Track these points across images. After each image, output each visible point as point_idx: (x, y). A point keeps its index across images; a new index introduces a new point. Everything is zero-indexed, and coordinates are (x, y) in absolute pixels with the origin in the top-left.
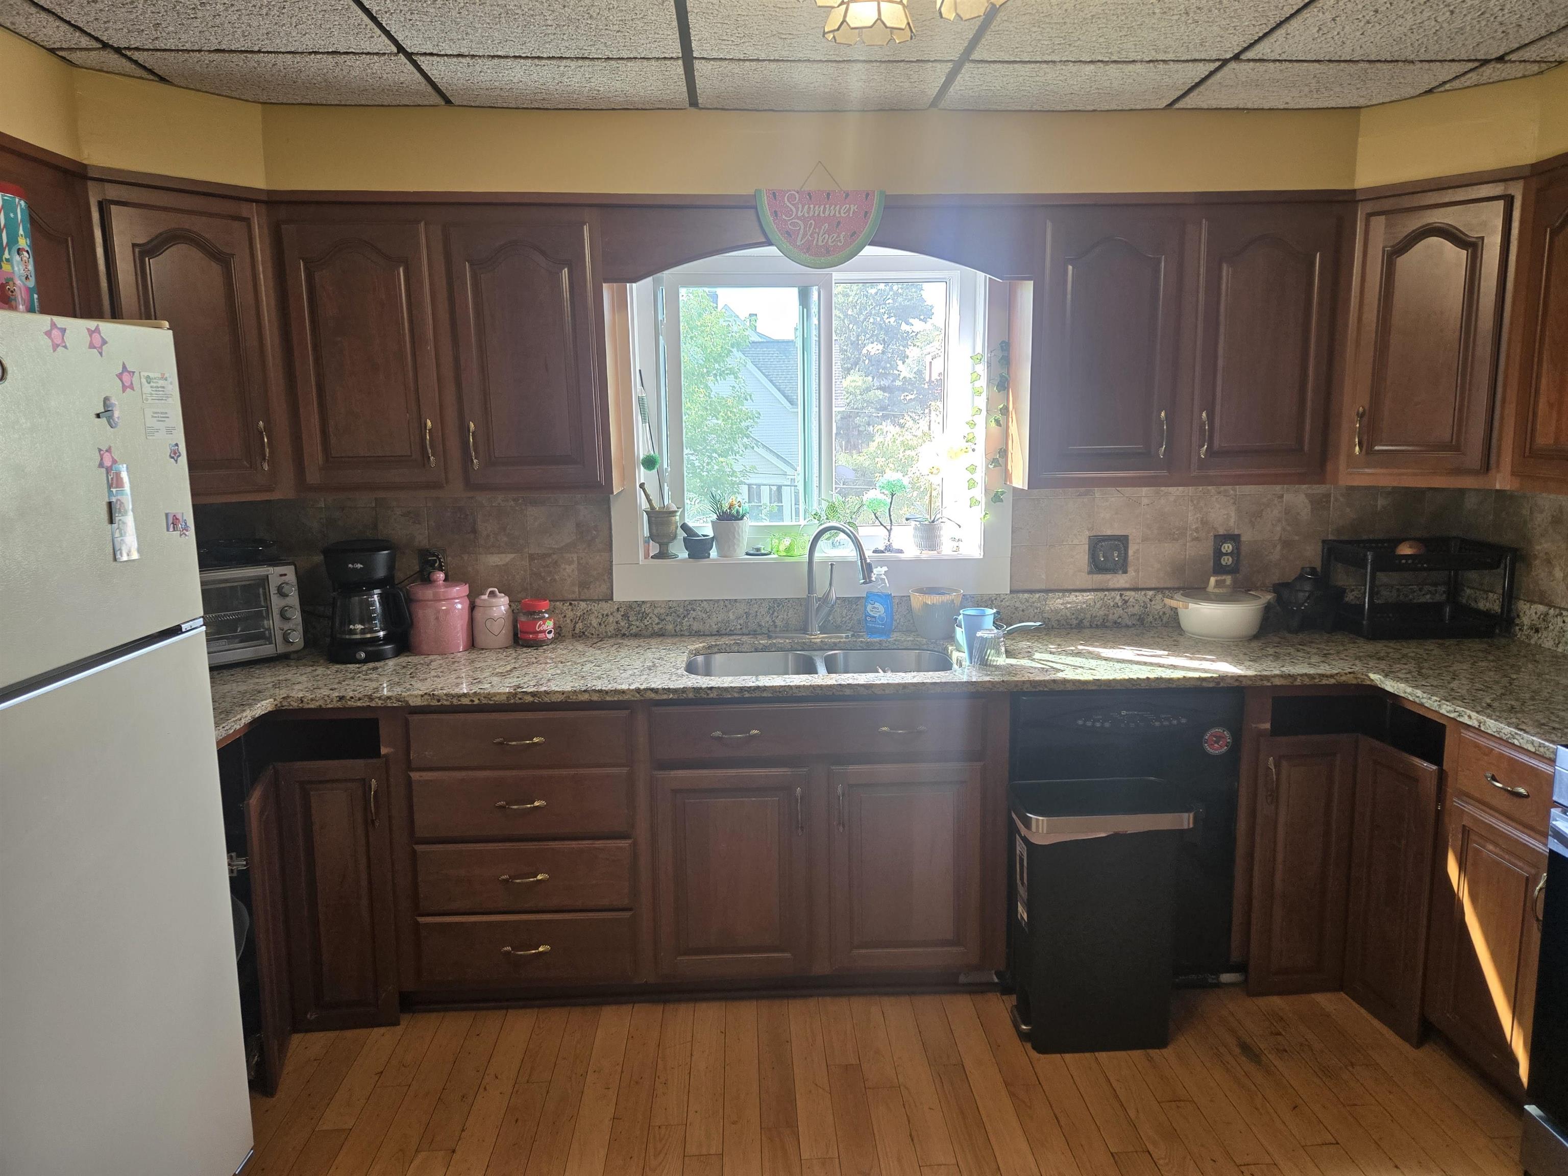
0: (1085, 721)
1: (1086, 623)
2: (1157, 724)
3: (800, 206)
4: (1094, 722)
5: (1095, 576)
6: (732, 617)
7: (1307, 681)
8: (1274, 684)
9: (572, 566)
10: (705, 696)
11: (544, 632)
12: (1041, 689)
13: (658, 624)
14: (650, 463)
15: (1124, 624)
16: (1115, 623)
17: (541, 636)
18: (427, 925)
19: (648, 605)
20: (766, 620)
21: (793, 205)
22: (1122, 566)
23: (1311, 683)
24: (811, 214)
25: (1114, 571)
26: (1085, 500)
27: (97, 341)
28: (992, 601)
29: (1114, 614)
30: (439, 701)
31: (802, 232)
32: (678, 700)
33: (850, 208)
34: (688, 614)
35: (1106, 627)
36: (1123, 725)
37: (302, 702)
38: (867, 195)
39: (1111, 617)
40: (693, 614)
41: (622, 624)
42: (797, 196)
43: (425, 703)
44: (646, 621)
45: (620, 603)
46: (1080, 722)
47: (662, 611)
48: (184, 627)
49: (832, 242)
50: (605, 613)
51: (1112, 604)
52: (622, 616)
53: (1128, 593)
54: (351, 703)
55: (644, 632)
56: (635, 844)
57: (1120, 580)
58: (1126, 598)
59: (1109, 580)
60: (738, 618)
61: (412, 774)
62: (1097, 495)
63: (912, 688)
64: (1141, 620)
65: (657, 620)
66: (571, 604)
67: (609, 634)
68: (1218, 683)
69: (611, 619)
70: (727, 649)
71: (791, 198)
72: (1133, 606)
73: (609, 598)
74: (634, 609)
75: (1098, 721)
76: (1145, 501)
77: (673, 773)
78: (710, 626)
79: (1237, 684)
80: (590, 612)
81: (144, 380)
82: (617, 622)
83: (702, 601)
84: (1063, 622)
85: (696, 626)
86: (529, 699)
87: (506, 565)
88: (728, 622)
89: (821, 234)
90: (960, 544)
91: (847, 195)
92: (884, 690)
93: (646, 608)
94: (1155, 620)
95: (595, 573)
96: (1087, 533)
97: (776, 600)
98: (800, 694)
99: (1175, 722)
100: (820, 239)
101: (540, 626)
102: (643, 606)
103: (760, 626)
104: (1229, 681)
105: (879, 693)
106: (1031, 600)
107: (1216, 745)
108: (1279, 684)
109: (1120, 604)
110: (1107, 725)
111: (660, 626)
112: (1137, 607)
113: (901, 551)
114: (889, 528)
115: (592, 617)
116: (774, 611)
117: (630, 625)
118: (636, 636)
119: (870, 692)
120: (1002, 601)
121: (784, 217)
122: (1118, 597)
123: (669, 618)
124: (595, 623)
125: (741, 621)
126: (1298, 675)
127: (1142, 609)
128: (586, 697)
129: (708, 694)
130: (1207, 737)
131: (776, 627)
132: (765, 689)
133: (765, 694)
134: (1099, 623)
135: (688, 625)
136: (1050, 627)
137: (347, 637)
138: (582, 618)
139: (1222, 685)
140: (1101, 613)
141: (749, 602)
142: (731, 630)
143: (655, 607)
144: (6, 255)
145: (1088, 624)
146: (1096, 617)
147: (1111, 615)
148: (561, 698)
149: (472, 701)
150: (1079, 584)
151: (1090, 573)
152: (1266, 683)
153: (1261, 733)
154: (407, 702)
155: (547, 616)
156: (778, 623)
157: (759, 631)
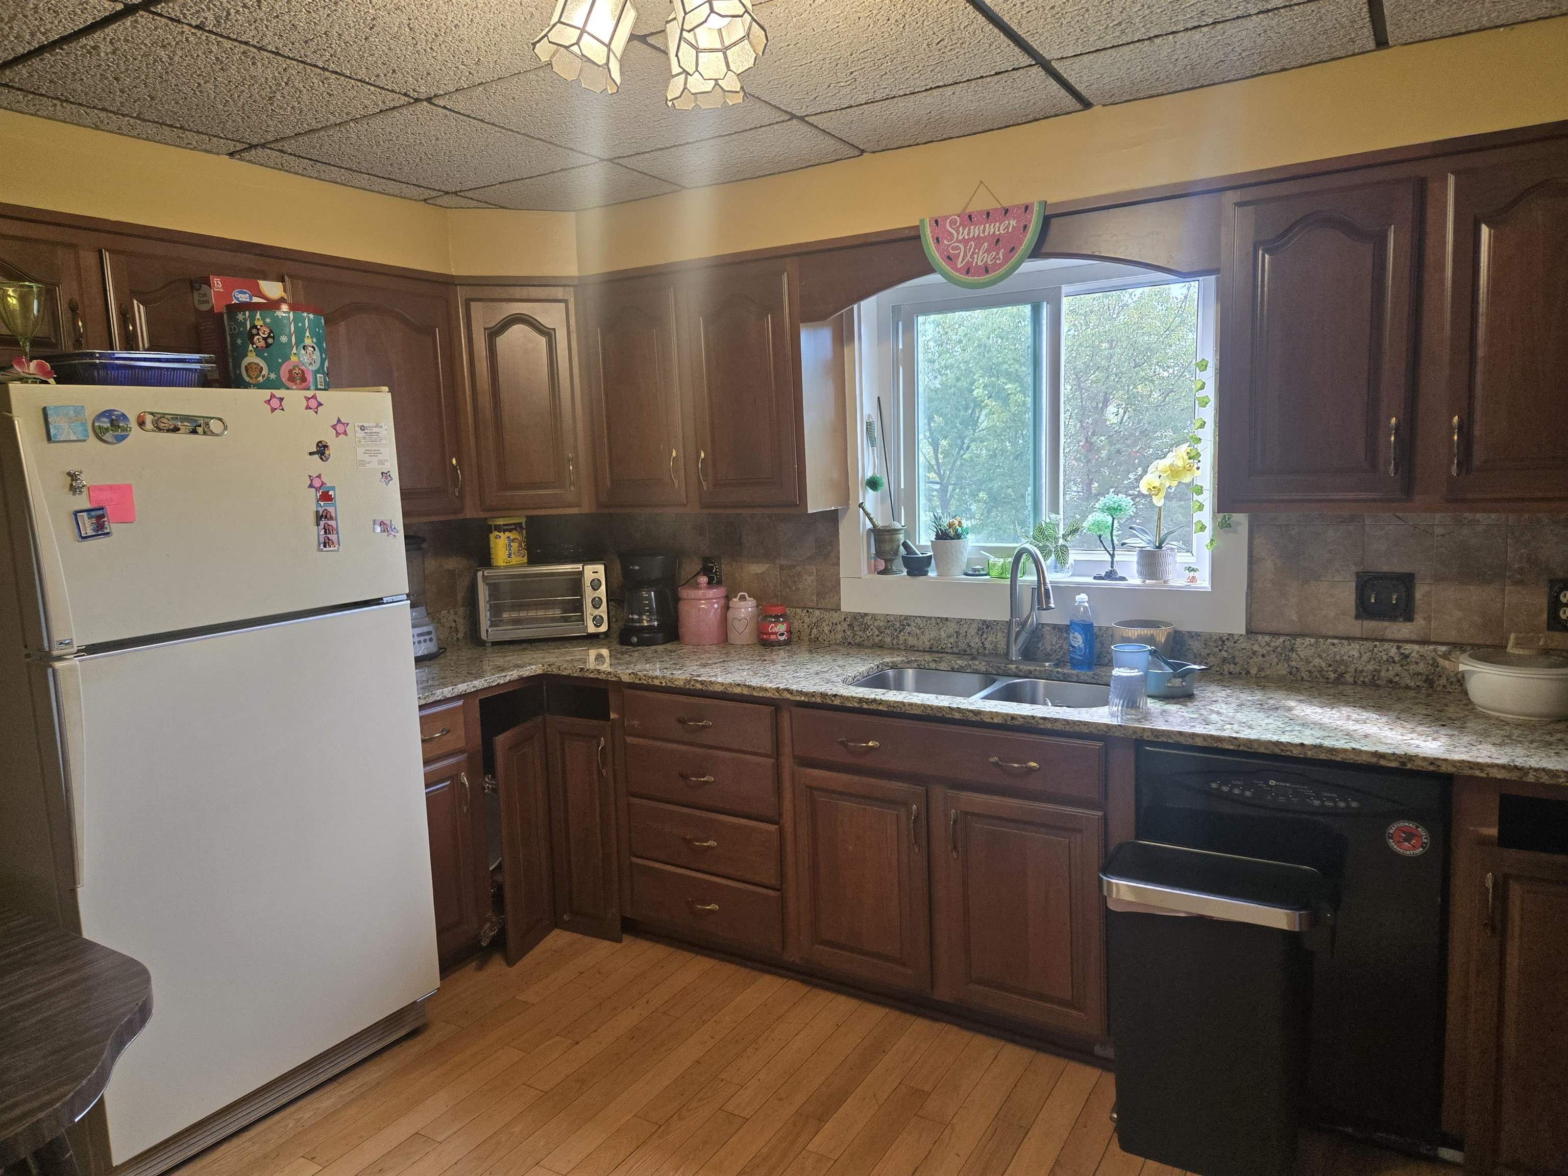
0: (1220, 785)
1: (1349, 678)
2: (1317, 803)
3: (961, 229)
4: (1231, 789)
5: (1366, 623)
6: (943, 635)
7: (1545, 779)
8: (1491, 775)
9: (812, 578)
10: (830, 702)
11: (776, 633)
12: (1165, 740)
13: (878, 636)
14: (873, 484)
15: (1403, 684)
16: (1391, 681)
17: (773, 637)
18: (638, 865)
19: (870, 617)
20: (975, 642)
21: (953, 229)
22: (1406, 612)
23: (1553, 782)
24: (971, 236)
25: (1393, 618)
26: (1351, 528)
27: (313, 403)
28: (1223, 641)
29: (1388, 670)
30: (640, 680)
31: (962, 253)
32: (809, 703)
33: (1009, 224)
34: (904, 629)
35: (1377, 686)
36: (1269, 798)
37: (559, 669)
38: (1027, 208)
39: (1383, 673)
40: (908, 629)
41: (849, 633)
42: (958, 219)
43: (631, 681)
44: (867, 632)
45: (847, 613)
46: (1214, 785)
47: (882, 624)
48: (385, 600)
49: (991, 261)
50: (835, 622)
51: (1385, 657)
52: (849, 625)
53: (1408, 646)
54: (587, 674)
55: (866, 642)
56: (781, 832)
57: (1402, 630)
58: (1407, 652)
59: (1386, 628)
60: (949, 637)
61: (627, 738)
62: (1367, 522)
63: (1022, 720)
64: (1430, 682)
65: (877, 633)
66: (808, 611)
67: (838, 641)
68: (1404, 764)
69: (839, 627)
70: (926, 665)
71: (953, 223)
72: (1417, 663)
73: (837, 609)
74: (858, 620)
75: (1237, 786)
76: (1439, 530)
77: (810, 771)
78: (924, 642)
79: (1432, 768)
80: (822, 620)
81: (358, 429)
82: (844, 631)
83: (916, 617)
84: (1316, 674)
85: (911, 641)
86: (699, 686)
87: (763, 573)
88: (940, 639)
89: (981, 254)
90: (1196, 574)
91: (1007, 211)
92: (992, 719)
93: (867, 620)
94: (1452, 683)
95: (829, 585)
96: (1354, 569)
97: (984, 622)
98: (912, 712)
99: (1342, 805)
100: (980, 260)
101: (772, 628)
102: (866, 618)
103: (970, 646)
104: (1421, 763)
105: (988, 720)
106: (1273, 644)
107: (1406, 844)
108: (1499, 777)
109: (1396, 659)
110: (1248, 794)
111: (880, 638)
112: (1422, 665)
113: (1123, 579)
114: (1111, 552)
115: (824, 624)
116: (983, 633)
117: (855, 635)
118: (859, 645)
119: (978, 719)
120: (1235, 642)
121: (945, 242)
122: (1394, 650)
123: (888, 631)
124: (826, 629)
125: (952, 640)
126: (1531, 768)
127: (1430, 668)
128: (738, 690)
129: (833, 701)
130: (1391, 831)
131: (985, 649)
132: (881, 702)
133: (881, 708)
134: (1366, 680)
135: (904, 638)
136: (1300, 678)
137: (630, 624)
138: (816, 624)
139: (1409, 766)
140: (1370, 667)
141: (959, 621)
142: (942, 648)
143: (876, 620)
144: (294, 351)
145: (1351, 680)
146: (1362, 672)
147: (1383, 672)
148: (721, 689)
149: (661, 683)
150: (1342, 629)
151: (1357, 617)
152: (1477, 773)
153: (1483, 841)
154: (620, 678)
155: (781, 619)
156: (987, 645)
157: (969, 652)
